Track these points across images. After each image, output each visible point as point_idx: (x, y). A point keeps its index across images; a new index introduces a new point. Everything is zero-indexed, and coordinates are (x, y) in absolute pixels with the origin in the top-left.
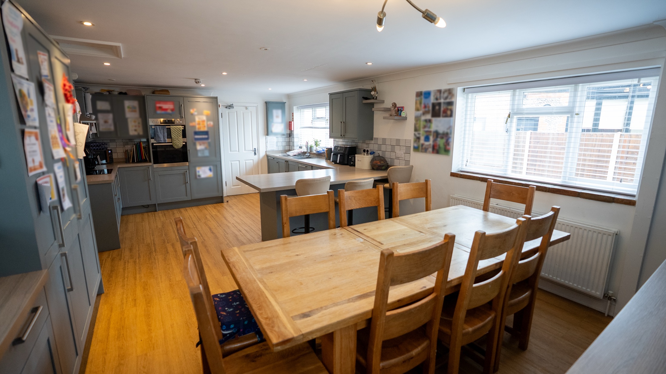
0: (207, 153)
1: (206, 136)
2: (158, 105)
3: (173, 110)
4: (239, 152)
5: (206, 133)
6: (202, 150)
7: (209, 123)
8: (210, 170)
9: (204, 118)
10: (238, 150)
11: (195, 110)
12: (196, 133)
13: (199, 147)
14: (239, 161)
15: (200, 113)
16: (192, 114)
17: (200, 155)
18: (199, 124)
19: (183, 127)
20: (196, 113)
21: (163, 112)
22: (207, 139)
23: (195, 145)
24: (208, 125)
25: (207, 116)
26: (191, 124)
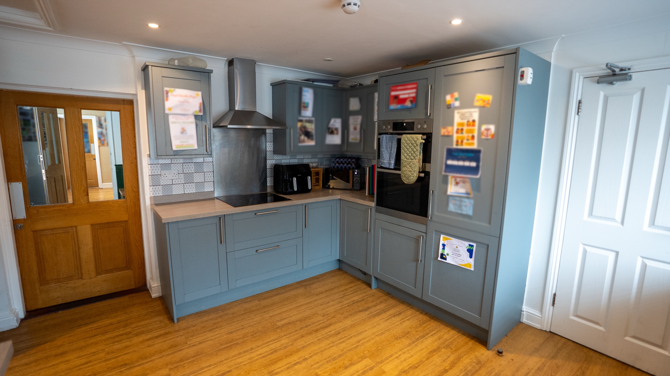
0: (468, 208)
1: (473, 164)
2: (393, 93)
3: (414, 100)
4: (622, 223)
5: (474, 155)
6: (459, 197)
7: (484, 127)
8: (470, 251)
9: (475, 115)
10: (619, 217)
11: (456, 95)
12: (452, 154)
13: (452, 189)
14: (617, 253)
15: (467, 104)
16: (449, 107)
17: (452, 207)
18: (461, 131)
19: (425, 137)
20: (457, 104)
21: (399, 106)
22: (475, 170)
23: (445, 181)
24: (480, 133)
25: (482, 108)
26: (443, 131)
